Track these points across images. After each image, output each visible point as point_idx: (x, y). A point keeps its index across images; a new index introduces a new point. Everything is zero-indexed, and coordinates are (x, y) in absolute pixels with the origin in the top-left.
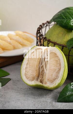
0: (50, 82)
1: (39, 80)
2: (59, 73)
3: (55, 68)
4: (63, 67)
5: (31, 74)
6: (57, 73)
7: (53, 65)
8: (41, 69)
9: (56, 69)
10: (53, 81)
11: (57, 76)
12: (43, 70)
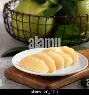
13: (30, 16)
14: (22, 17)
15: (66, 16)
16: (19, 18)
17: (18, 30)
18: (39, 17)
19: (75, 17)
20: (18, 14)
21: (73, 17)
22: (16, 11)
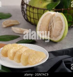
10: (57, 37)
11: (60, 34)
13: (38, 9)
14: (33, 9)
15: (63, 9)
16: (31, 9)
17: (30, 18)
18: (44, 10)
19: (70, 9)
20: (30, 7)
21: (68, 9)
22: (29, 5)
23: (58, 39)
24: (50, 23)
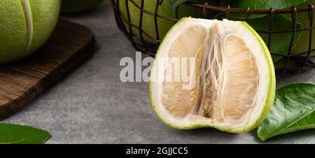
0: (233, 118)
1: (202, 111)
2: (254, 94)
3: (244, 82)
4: (266, 78)
5: (179, 101)
6: (249, 93)
7: (239, 73)
8: (206, 81)
9: (246, 85)
10: (241, 116)
11: (252, 102)
12: (211, 85)
23: (248, 123)
24: (203, 65)
